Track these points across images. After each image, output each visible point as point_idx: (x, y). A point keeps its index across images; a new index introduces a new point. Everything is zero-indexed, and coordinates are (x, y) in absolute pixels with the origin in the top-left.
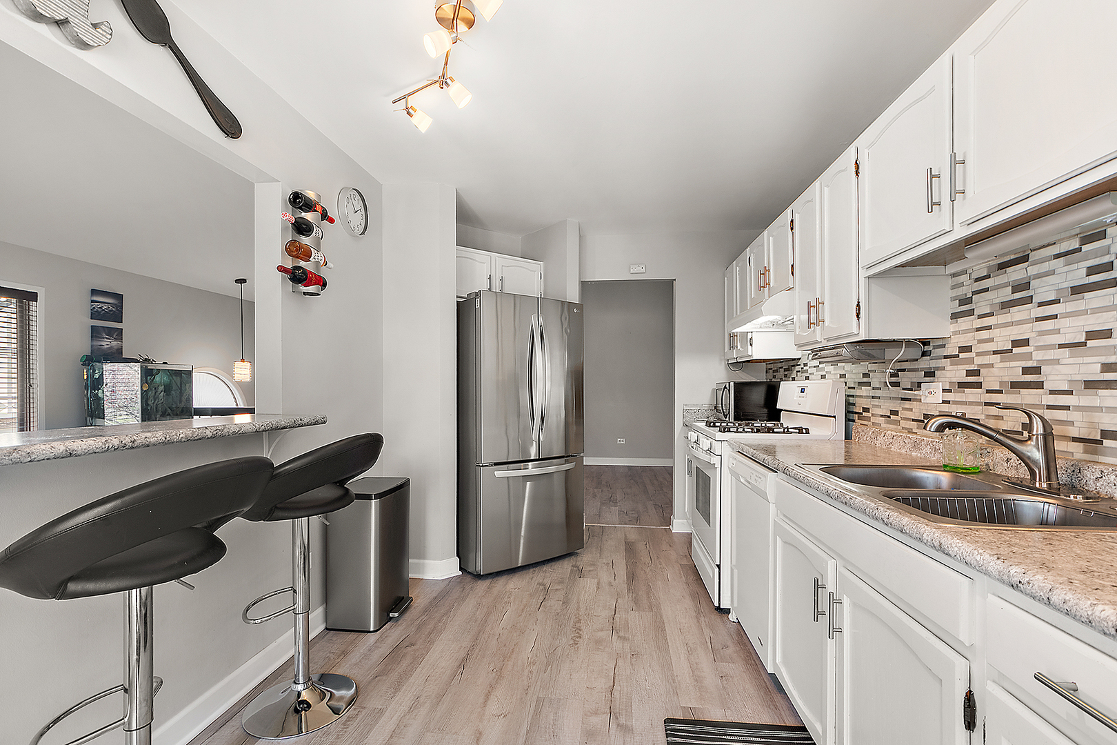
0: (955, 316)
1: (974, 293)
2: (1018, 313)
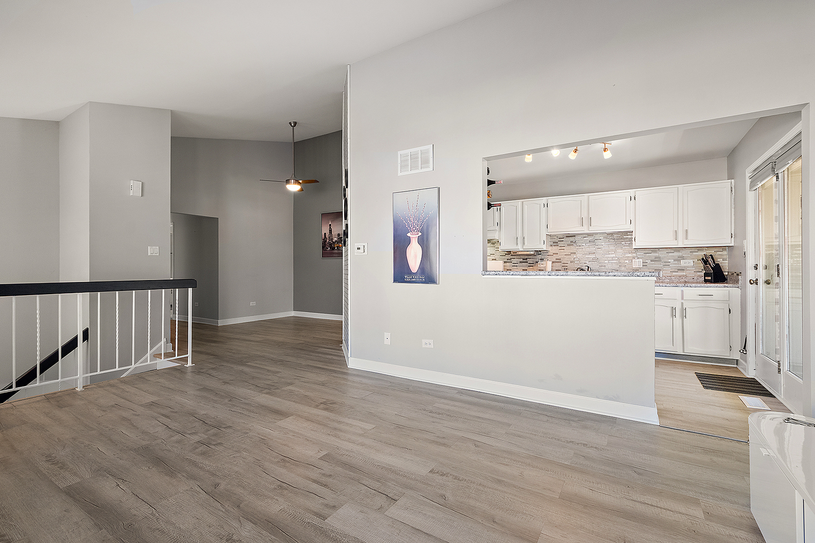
1: (559, 241)
2: (572, 247)
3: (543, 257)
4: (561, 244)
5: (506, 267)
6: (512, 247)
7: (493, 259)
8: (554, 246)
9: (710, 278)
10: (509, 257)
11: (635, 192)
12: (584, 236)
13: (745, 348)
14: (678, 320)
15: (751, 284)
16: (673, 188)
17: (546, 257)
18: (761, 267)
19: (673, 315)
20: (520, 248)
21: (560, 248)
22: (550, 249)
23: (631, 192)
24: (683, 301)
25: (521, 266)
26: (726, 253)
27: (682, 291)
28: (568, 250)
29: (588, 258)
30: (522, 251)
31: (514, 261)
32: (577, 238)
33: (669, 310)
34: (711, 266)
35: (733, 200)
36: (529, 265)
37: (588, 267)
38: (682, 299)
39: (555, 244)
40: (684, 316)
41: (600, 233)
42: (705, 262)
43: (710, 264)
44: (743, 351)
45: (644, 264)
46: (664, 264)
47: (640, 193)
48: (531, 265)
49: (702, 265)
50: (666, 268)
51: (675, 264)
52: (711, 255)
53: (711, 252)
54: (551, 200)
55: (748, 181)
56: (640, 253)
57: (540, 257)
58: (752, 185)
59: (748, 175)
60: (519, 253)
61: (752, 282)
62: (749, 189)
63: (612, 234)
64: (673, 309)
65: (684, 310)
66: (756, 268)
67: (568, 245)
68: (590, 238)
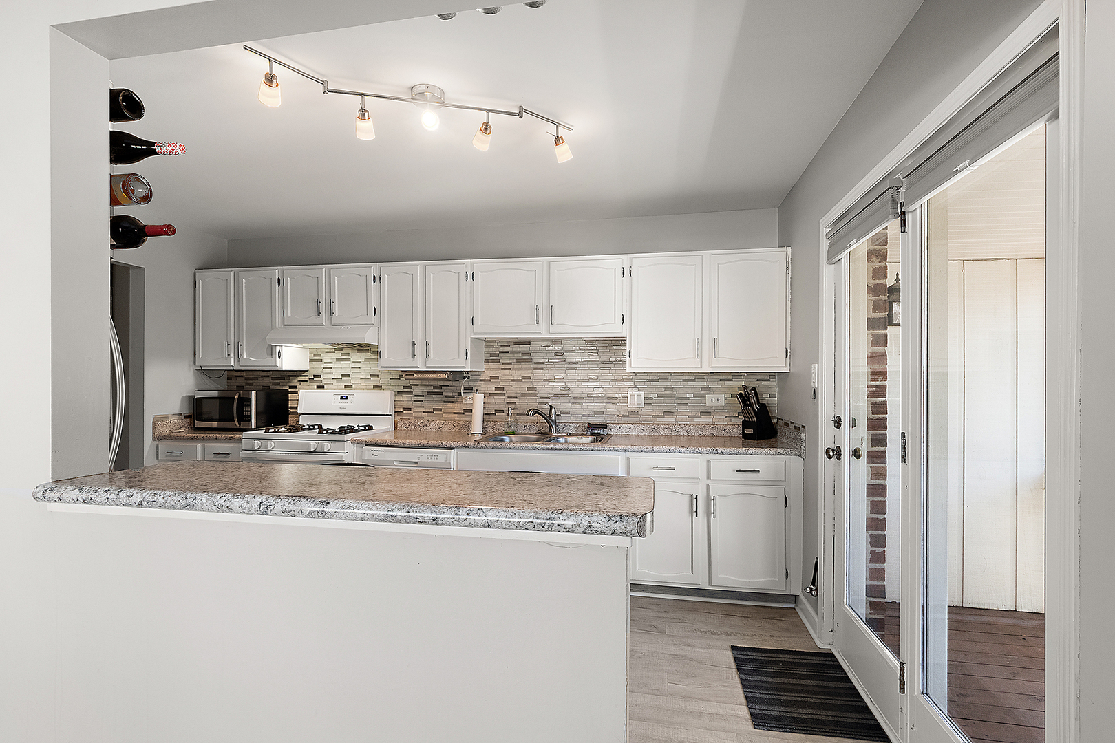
0: (487, 361)
1: (500, 352)
2: (524, 365)
3: (471, 384)
4: (504, 358)
5: (401, 403)
6: (406, 363)
7: (375, 387)
8: (493, 361)
9: (751, 431)
10: (403, 382)
11: (631, 259)
12: (546, 343)
13: (813, 584)
14: (700, 520)
15: (830, 457)
16: (693, 257)
17: (477, 383)
18: (845, 423)
19: (693, 512)
20: (419, 364)
21: (503, 366)
22: (483, 367)
23: (624, 260)
24: (709, 482)
25: (431, 402)
26: (774, 383)
27: (708, 461)
28: (518, 371)
29: (552, 387)
30: (424, 372)
31: (417, 390)
32: (532, 348)
33: (686, 500)
34: (753, 408)
35: (789, 285)
36: (446, 399)
37: (551, 406)
38: (708, 477)
39: (494, 357)
40: (710, 513)
41: (574, 340)
42: (745, 400)
43: (751, 405)
44: (811, 589)
45: (648, 401)
46: (679, 401)
47: (640, 262)
48: (450, 399)
49: (738, 406)
50: (682, 410)
51: (697, 402)
52: (754, 389)
53: (753, 382)
54: (480, 265)
55: (824, 244)
56: (640, 381)
57: (465, 382)
58: (834, 251)
59: (824, 230)
60: (420, 376)
61: (831, 454)
62: (825, 259)
63: (594, 341)
64: (693, 499)
65: (710, 500)
66: (838, 423)
67: (518, 361)
68: (557, 348)
